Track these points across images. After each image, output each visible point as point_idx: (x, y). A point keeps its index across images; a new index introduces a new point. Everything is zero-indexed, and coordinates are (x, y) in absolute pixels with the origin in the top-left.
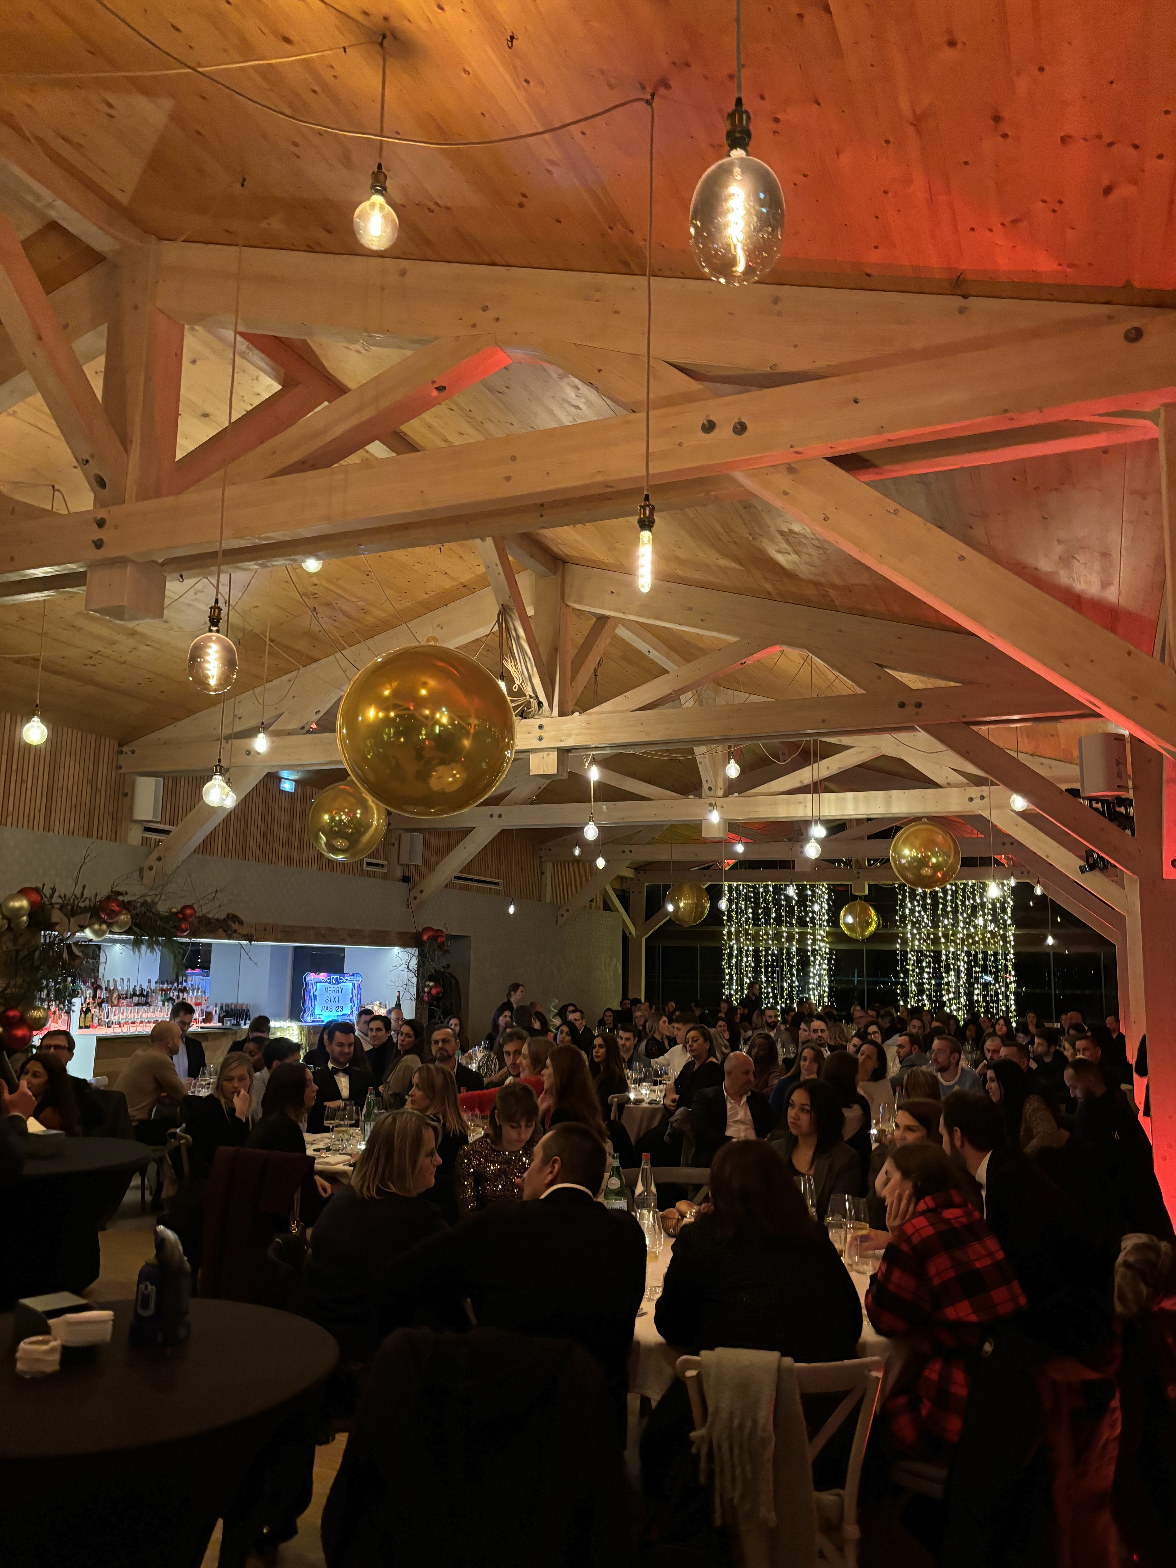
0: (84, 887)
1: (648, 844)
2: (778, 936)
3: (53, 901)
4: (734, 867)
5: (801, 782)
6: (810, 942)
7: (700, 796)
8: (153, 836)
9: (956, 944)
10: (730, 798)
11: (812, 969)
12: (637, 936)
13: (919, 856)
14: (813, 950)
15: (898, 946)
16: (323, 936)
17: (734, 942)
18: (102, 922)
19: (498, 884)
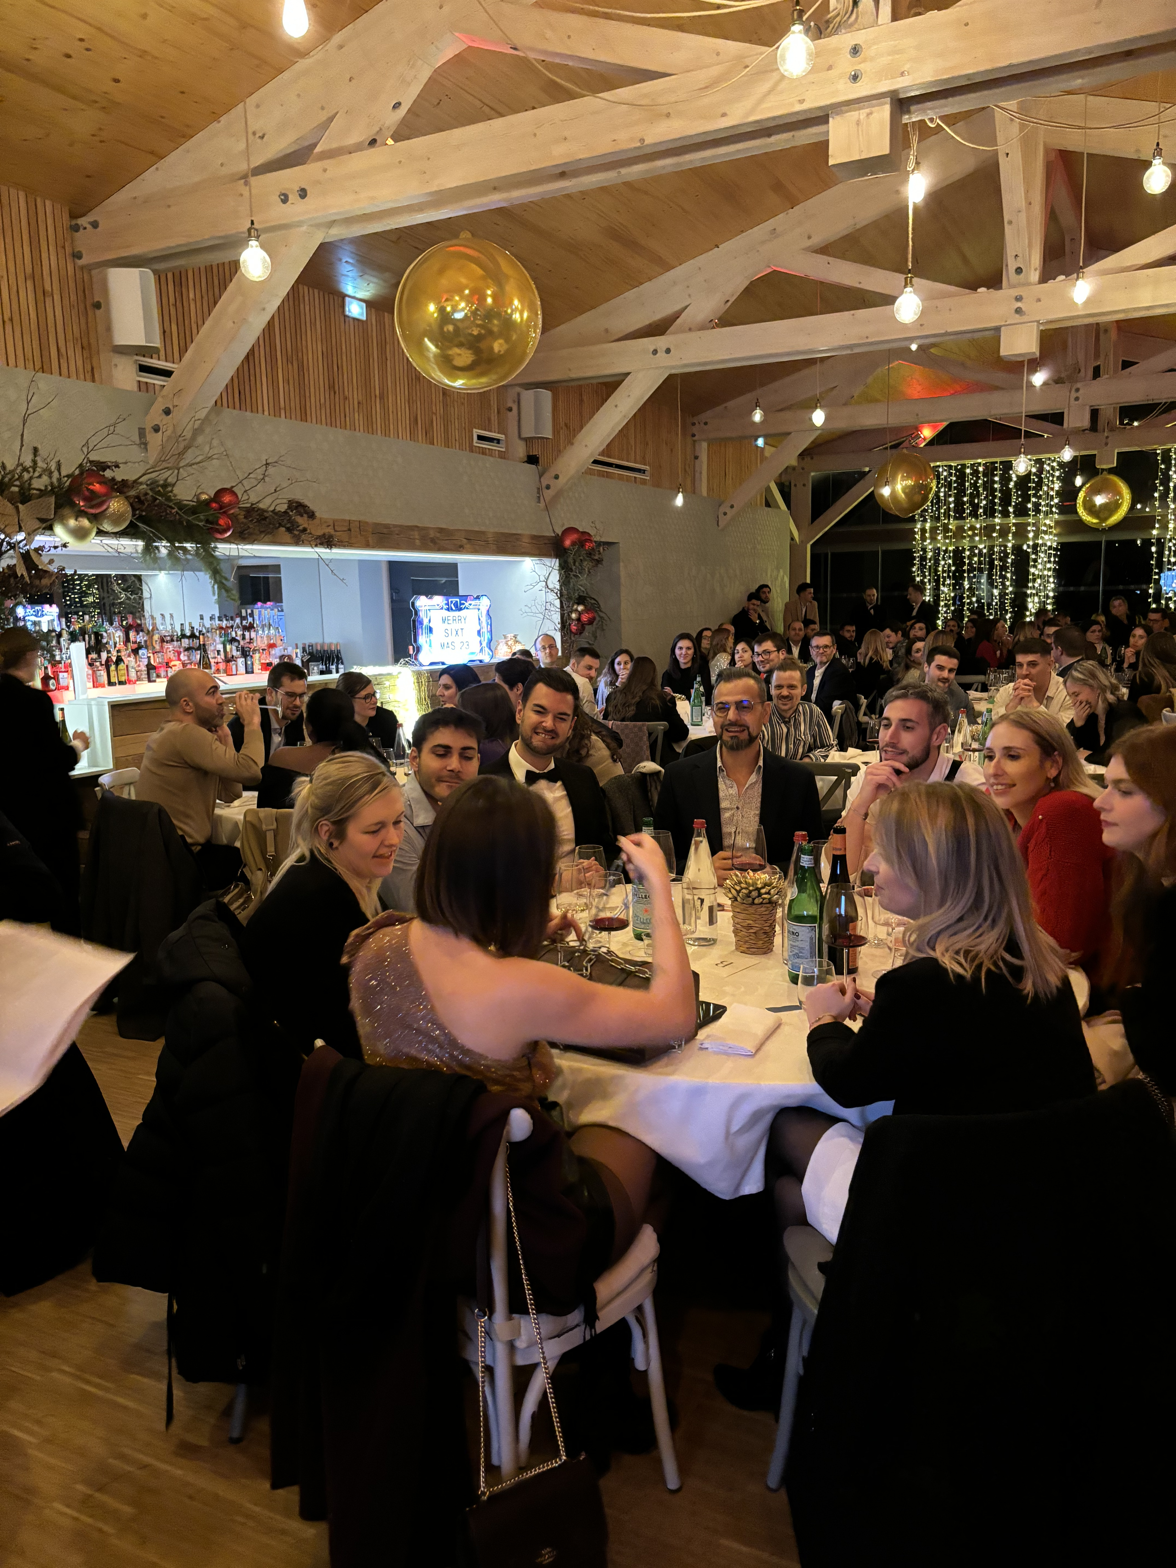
0: (36, 450)
6: (1031, 535)
7: (999, 287)
8: (156, 382)
10: (1050, 285)
12: (802, 542)
14: (1035, 546)
15: (1154, 533)
17: (928, 541)
18: (83, 515)
19: (643, 471)
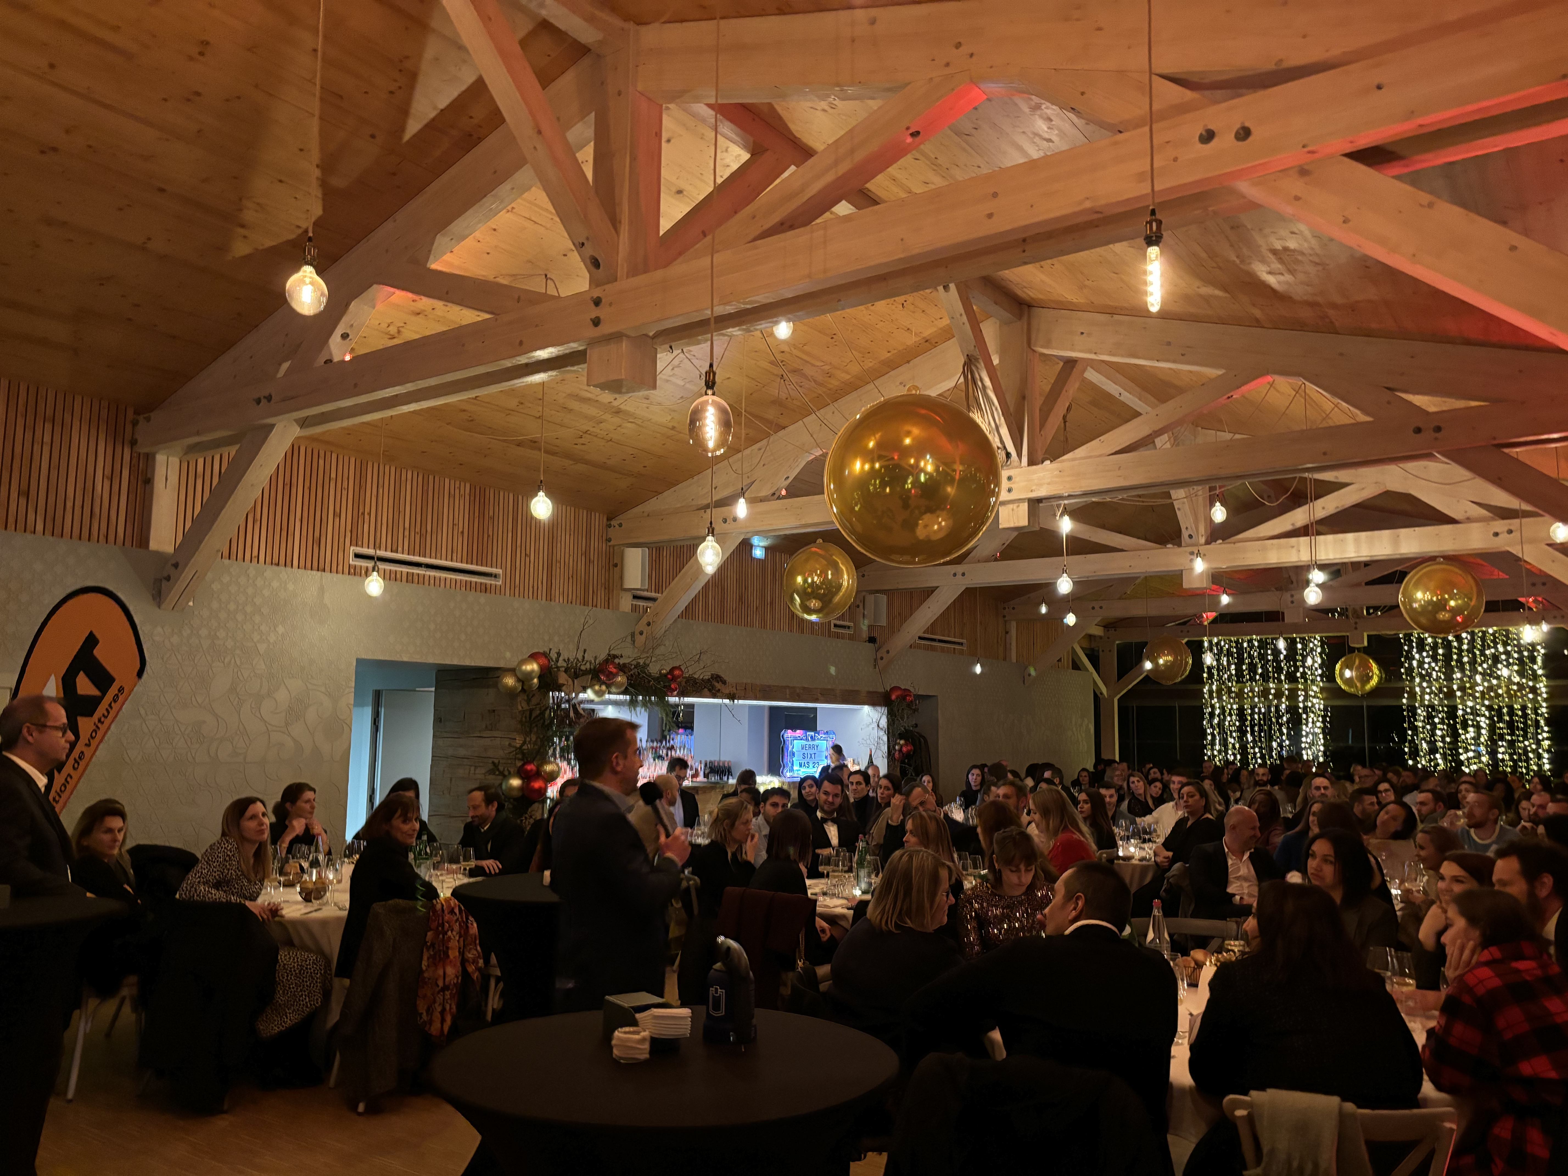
0: (585, 651)
1: (1119, 599)
2: (1265, 693)
3: (559, 665)
4: (1214, 621)
5: (1293, 524)
6: (1301, 699)
7: (1180, 545)
8: (641, 603)
9: (1475, 698)
10: (1213, 546)
11: (1304, 727)
12: (1109, 696)
13: (1435, 599)
14: (1305, 708)
15: (1404, 701)
16: (798, 695)
17: (1216, 700)
18: (602, 683)
19: (962, 644)
